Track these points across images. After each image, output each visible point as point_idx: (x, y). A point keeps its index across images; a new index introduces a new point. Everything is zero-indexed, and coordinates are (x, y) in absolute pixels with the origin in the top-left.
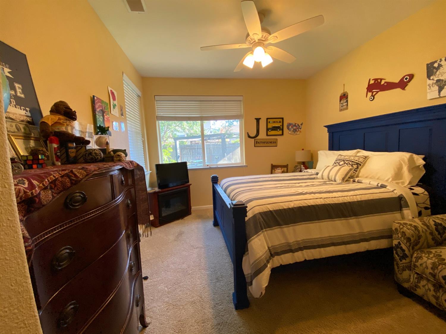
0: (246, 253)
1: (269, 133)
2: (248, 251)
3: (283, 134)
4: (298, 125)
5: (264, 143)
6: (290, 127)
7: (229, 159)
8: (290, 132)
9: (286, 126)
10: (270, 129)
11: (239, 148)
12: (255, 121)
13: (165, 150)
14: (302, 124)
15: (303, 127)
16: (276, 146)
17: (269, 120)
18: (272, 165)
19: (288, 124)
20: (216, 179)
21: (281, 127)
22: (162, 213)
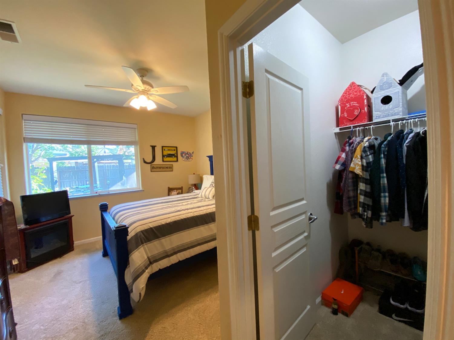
0: (128, 266)
1: (165, 159)
2: (129, 264)
3: (177, 161)
4: (190, 153)
5: (160, 168)
6: (184, 155)
7: (123, 184)
8: (183, 159)
9: (180, 154)
10: (165, 155)
11: (135, 173)
12: (151, 148)
13: (35, 177)
14: (193, 153)
15: (194, 155)
16: (172, 171)
17: (164, 148)
18: (169, 188)
19: (181, 152)
20: (105, 207)
21: (176, 154)
22: (31, 254)
